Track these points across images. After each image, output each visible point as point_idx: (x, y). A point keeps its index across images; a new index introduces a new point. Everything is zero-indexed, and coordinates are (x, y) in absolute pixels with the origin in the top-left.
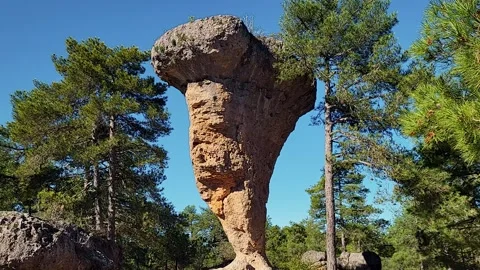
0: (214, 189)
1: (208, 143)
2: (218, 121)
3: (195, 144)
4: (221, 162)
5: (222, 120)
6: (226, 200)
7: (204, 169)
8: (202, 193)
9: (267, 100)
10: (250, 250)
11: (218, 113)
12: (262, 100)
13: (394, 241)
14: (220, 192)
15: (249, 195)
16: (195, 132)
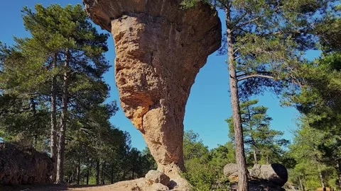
0: (135, 107)
1: (128, 68)
2: (134, 48)
3: (118, 70)
4: (139, 83)
5: (138, 47)
6: (145, 116)
7: (125, 90)
8: (125, 111)
9: (177, 33)
10: (167, 161)
11: (134, 41)
12: (174, 32)
13: (295, 156)
14: (140, 109)
15: (164, 111)
16: (118, 60)
